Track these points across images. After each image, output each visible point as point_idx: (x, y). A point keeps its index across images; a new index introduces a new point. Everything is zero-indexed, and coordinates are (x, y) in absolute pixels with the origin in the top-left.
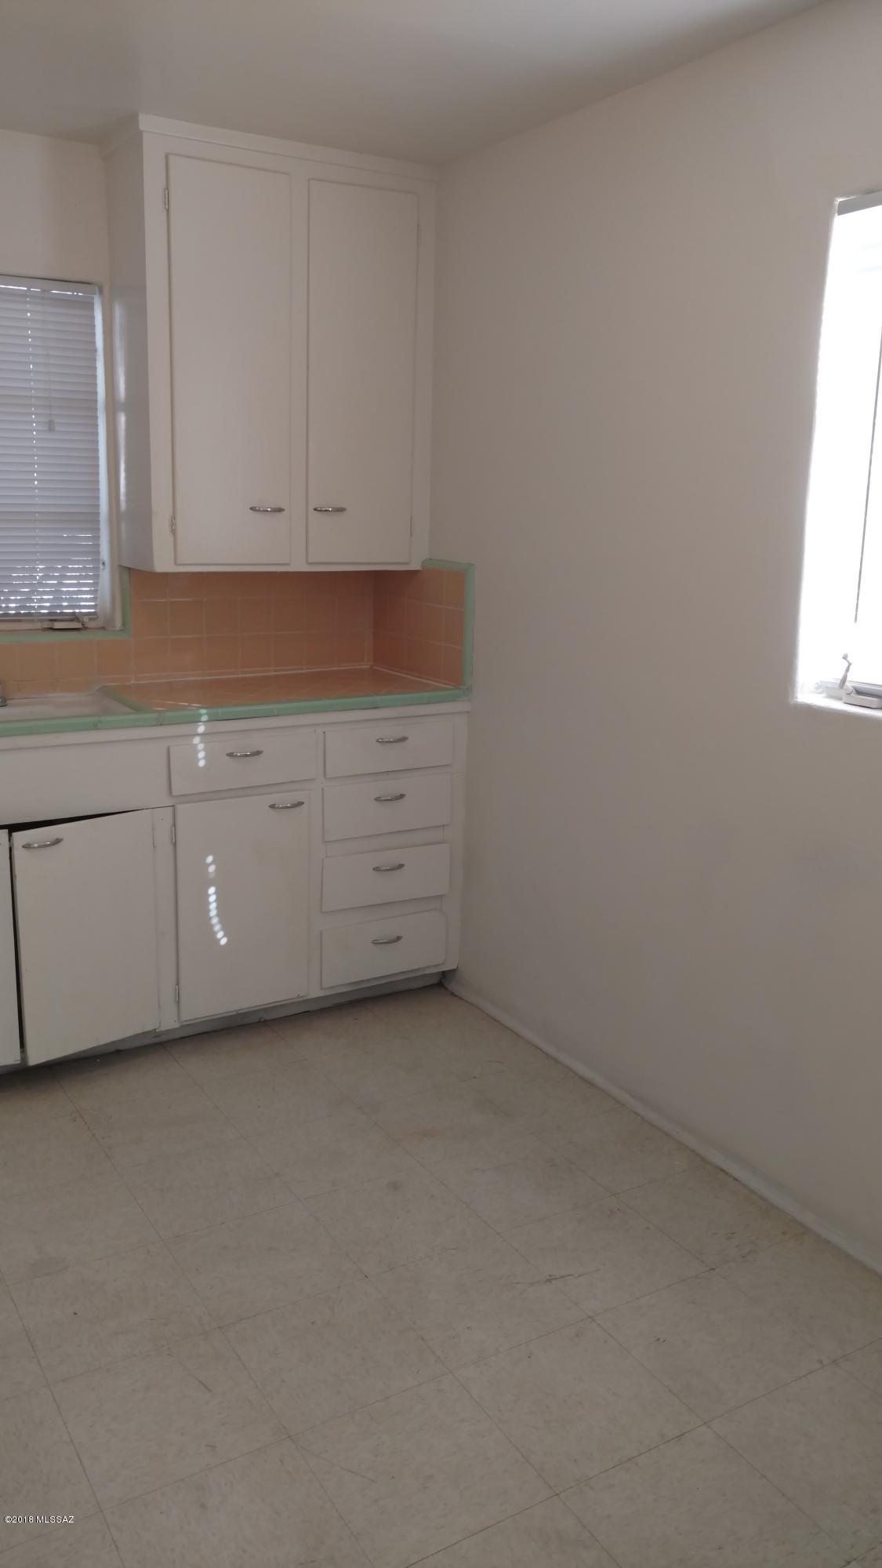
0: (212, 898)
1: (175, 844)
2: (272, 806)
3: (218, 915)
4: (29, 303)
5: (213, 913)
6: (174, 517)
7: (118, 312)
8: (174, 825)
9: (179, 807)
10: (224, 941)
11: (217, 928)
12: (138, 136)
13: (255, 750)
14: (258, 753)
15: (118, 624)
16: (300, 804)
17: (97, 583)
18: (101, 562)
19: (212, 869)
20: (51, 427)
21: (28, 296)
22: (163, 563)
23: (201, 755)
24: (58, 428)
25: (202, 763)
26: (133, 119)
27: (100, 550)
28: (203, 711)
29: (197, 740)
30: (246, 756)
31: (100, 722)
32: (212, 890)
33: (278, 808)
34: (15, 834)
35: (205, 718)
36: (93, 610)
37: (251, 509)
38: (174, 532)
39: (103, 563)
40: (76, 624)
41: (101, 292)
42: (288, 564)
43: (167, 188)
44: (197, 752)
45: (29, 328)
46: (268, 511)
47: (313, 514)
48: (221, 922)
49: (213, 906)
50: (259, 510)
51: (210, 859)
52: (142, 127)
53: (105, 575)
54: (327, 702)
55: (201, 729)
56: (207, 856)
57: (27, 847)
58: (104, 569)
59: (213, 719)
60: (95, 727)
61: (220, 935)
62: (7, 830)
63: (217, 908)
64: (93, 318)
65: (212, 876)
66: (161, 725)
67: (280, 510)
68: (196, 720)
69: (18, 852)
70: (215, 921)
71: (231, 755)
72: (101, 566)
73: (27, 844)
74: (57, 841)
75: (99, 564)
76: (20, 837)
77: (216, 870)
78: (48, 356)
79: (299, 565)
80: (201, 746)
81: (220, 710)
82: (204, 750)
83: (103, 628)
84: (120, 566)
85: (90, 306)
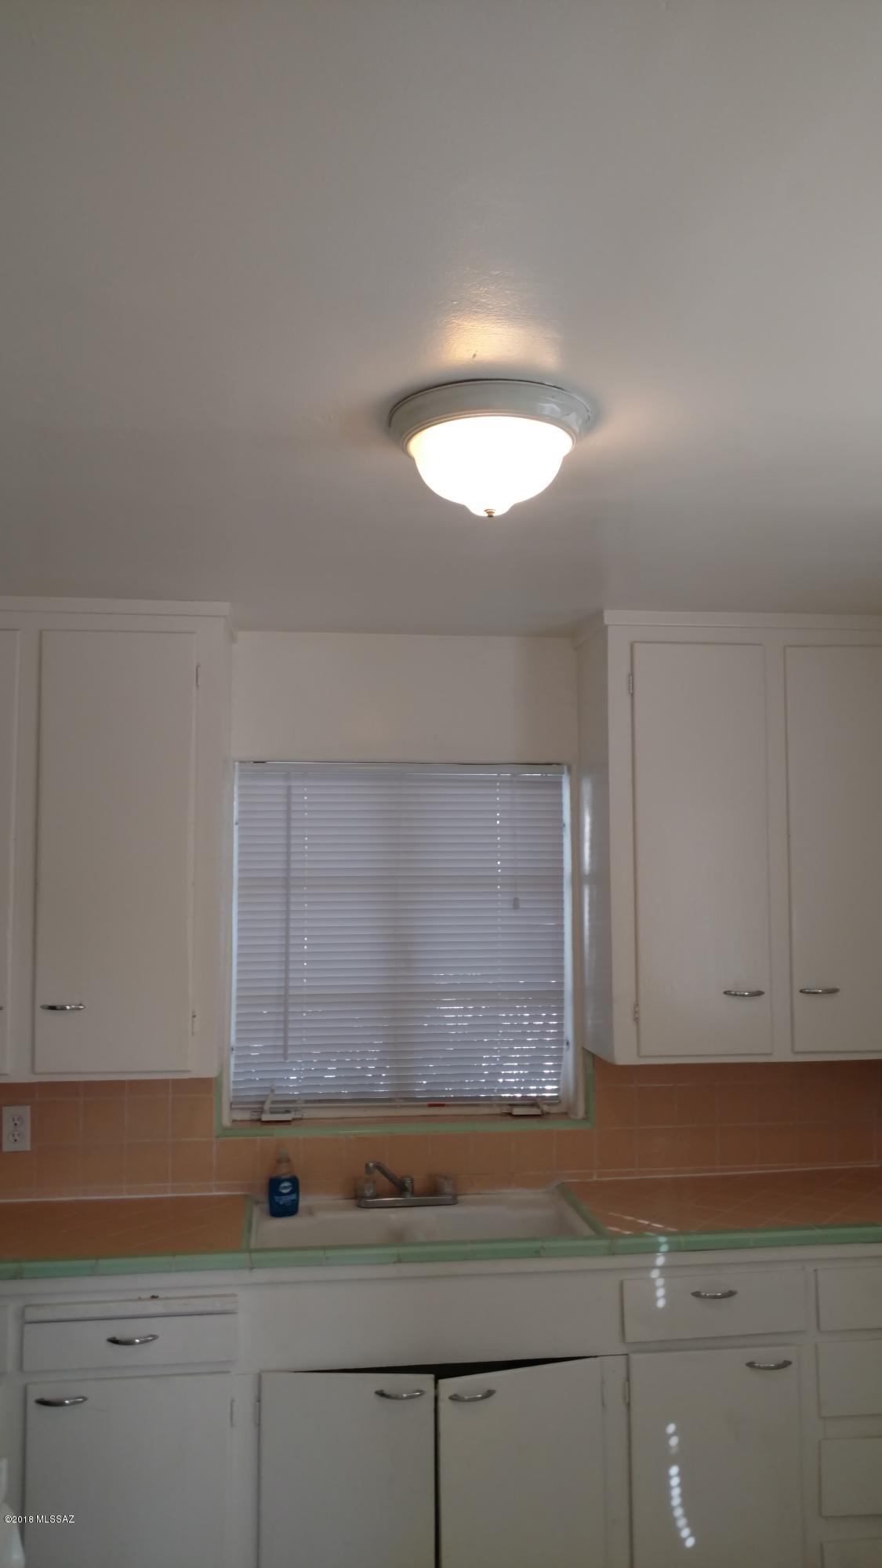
0: (675, 1481)
1: (628, 1405)
2: (751, 1365)
3: (683, 1505)
4: (498, 787)
5: (676, 1501)
6: (637, 1005)
7: (587, 788)
8: (628, 1380)
9: (634, 1357)
10: (690, 1542)
11: (682, 1522)
12: (604, 629)
13: (727, 1290)
14: (731, 1294)
15: (581, 1113)
16: (786, 1364)
17: (560, 1065)
18: (565, 1043)
19: (674, 1441)
20: (516, 905)
21: (497, 781)
22: (624, 1054)
23: (660, 1292)
24: (522, 906)
25: (661, 1303)
26: (598, 615)
27: (564, 1030)
28: (662, 1239)
29: (655, 1274)
30: (716, 1297)
31: (543, 1248)
32: (674, 1470)
33: (759, 1368)
34: (441, 1382)
35: (664, 1248)
36: (556, 1094)
37: (725, 993)
38: (637, 1020)
39: (568, 1043)
40: (536, 1110)
41: (569, 770)
42: (770, 1054)
43: (632, 674)
44: (654, 1289)
45: (498, 811)
46: (744, 995)
47: (798, 996)
48: (686, 1515)
49: (676, 1492)
50: (736, 995)
51: (671, 1428)
52: (606, 622)
53: (569, 1056)
54: (818, 1232)
55: (660, 1260)
56: (667, 1424)
57: (455, 1398)
58: (568, 1050)
59: (675, 1249)
60: (537, 1254)
61: (685, 1533)
62: (432, 1376)
63: (682, 1495)
64: (560, 796)
65: (674, 1451)
66: (613, 1254)
67: (759, 993)
68: (654, 1250)
69: (445, 1406)
70: (678, 1512)
71: (697, 1295)
72: (565, 1047)
73: (455, 1395)
74: (489, 1394)
75: (562, 1044)
76: (449, 1385)
77: (680, 1444)
78: (515, 836)
79: (782, 1054)
80: (660, 1282)
81: (682, 1239)
82: (665, 1286)
83: (566, 1114)
84: (583, 1049)
85: (558, 785)
